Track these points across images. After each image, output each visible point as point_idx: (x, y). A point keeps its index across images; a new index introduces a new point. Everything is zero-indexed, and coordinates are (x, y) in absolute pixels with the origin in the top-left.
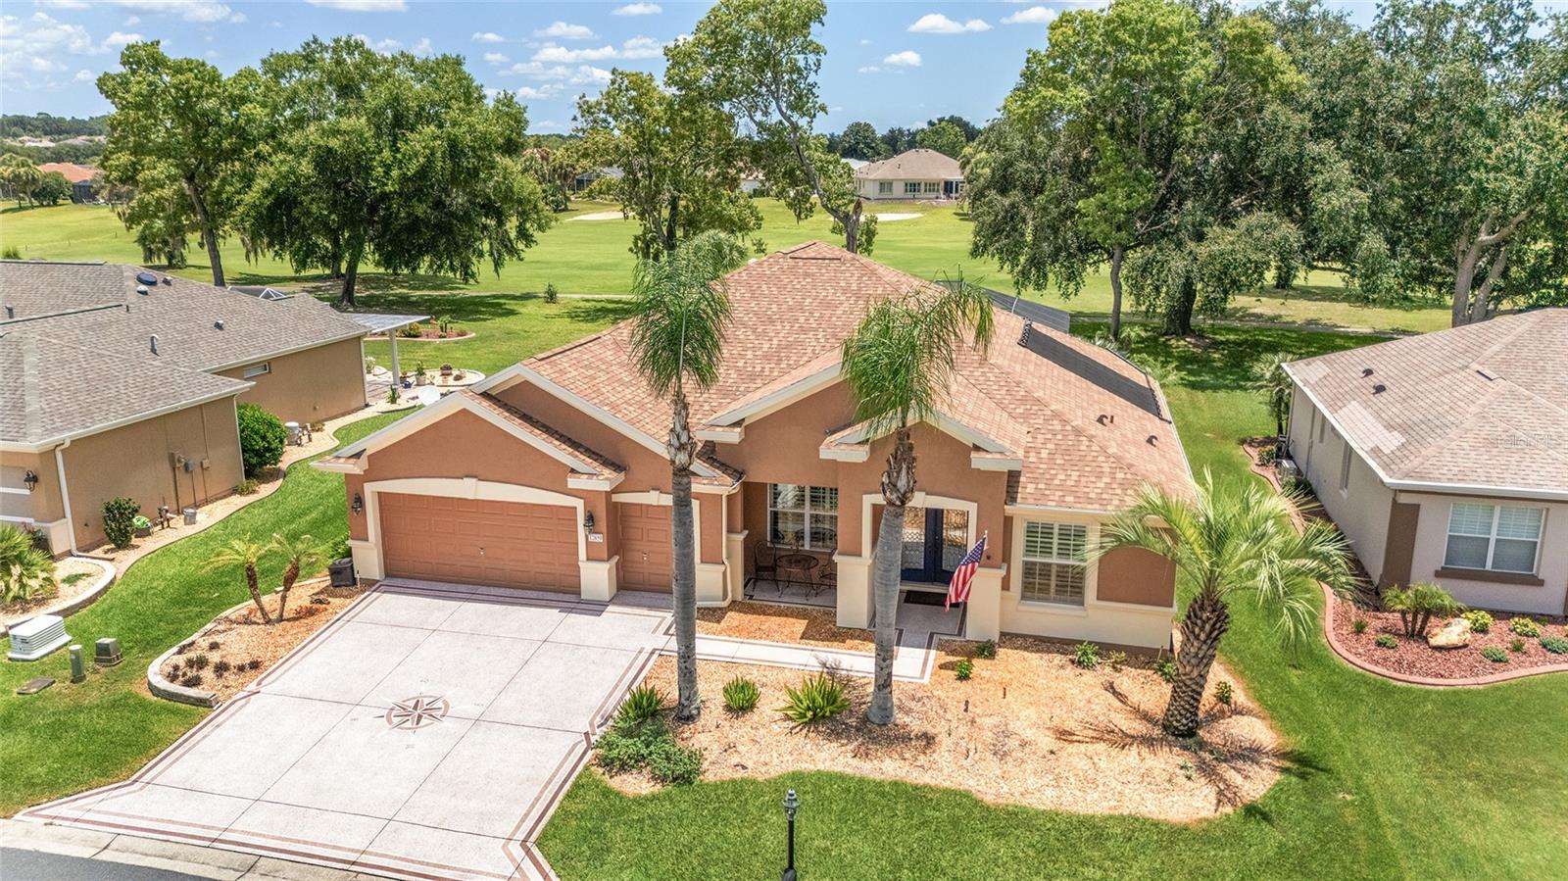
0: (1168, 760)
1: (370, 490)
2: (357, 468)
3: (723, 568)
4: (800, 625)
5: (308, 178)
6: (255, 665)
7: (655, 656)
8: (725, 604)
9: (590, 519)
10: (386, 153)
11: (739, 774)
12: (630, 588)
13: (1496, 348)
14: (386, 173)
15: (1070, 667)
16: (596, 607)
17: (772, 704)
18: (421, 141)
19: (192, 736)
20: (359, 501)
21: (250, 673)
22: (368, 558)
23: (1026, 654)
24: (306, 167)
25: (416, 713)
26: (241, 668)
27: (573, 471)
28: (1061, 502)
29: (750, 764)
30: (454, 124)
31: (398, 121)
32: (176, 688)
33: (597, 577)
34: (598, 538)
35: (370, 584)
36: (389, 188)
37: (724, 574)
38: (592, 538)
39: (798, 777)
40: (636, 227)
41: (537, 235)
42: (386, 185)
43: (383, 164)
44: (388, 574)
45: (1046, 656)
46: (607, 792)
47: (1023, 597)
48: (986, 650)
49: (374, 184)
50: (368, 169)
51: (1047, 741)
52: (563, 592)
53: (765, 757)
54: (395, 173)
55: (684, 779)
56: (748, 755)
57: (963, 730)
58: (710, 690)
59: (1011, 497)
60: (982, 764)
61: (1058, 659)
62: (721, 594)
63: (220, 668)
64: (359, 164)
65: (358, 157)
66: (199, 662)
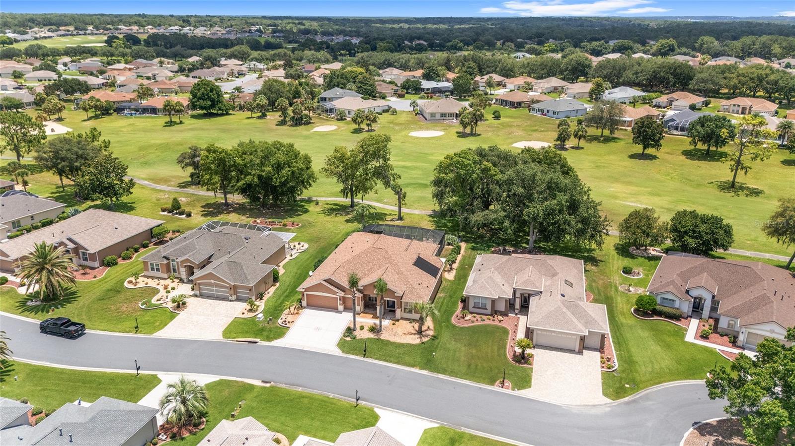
0: (416, 336)
1: (305, 293)
2: (303, 290)
3: (360, 306)
4: (371, 316)
5: (256, 181)
7: (350, 320)
9: (340, 299)
12: (346, 309)
14: (276, 180)
16: (341, 312)
17: (366, 328)
18: (286, 172)
19: (288, 332)
20: (303, 295)
22: (304, 303)
23: (404, 321)
25: (318, 329)
26: (291, 322)
27: (337, 292)
28: (410, 299)
30: (294, 167)
31: (279, 167)
32: (284, 325)
33: (341, 308)
35: (305, 307)
36: (277, 184)
38: (340, 302)
39: (368, 338)
40: (341, 186)
41: (313, 184)
44: (308, 306)
45: (406, 321)
46: (345, 340)
48: (398, 320)
50: (272, 179)
51: (402, 334)
52: (336, 309)
53: (364, 336)
54: (278, 180)
55: (354, 338)
56: (362, 335)
58: (358, 326)
59: (401, 299)
60: (392, 337)
61: (408, 322)
62: (360, 310)
63: (289, 322)
64: (269, 178)
65: (269, 177)
66: (285, 321)
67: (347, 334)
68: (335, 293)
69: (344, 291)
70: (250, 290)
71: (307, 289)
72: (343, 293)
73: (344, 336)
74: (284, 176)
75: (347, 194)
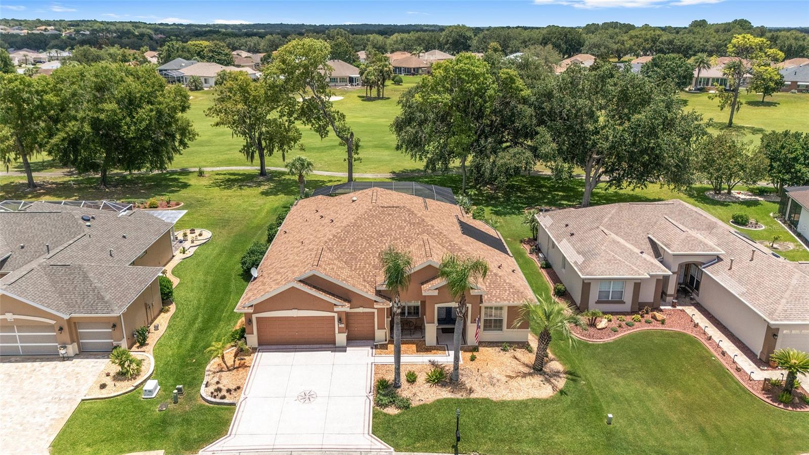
0: (537, 379)
1: (254, 317)
2: (251, 310)
3: (385, 331)
4: (414, 347)
6: (239, 388)
7: (373, 365)
8: (387, 342)
9: (340, 320)
11: (422, 403)
13: (606, 219)
15: (502, 352)
17: (421, 378)
19: (236, 418)
20: (251, 322)
21: (238, 391)
22: (253, 340)
23: (487, 348)
25: (307, 397)
26: (235, 390)
27: (335, 305)
28: (496, 301)
29: (423, 399)
32: (218, 400)
33: (341, 338)
34: (343, 326)
35: (255, 350)
37: (386, 333)
38: (340, 326)
39: (438, 401)
45: (494, 348)
46: (385, 415)
47: (484, 330)
48: (475, 349)
51: (504, 379)
52: (329, 344)
55: (407, 407)
56: (421, 396)
57: (480, 378)
59: (481, 302)
60: (489, 389)
61: (497, 349)
62: (384, 339)
63: (229, 391)
64: (115, 125)
65: (114, 121)
66: (219, 390)
67: (386, 400)
68: (330, 307)
69: (349, 301)
70: (114, 326)
71: (258, 308)
72: (348, 305)
73: (381, 406)
74: (143, 120)
75: (253, 153)
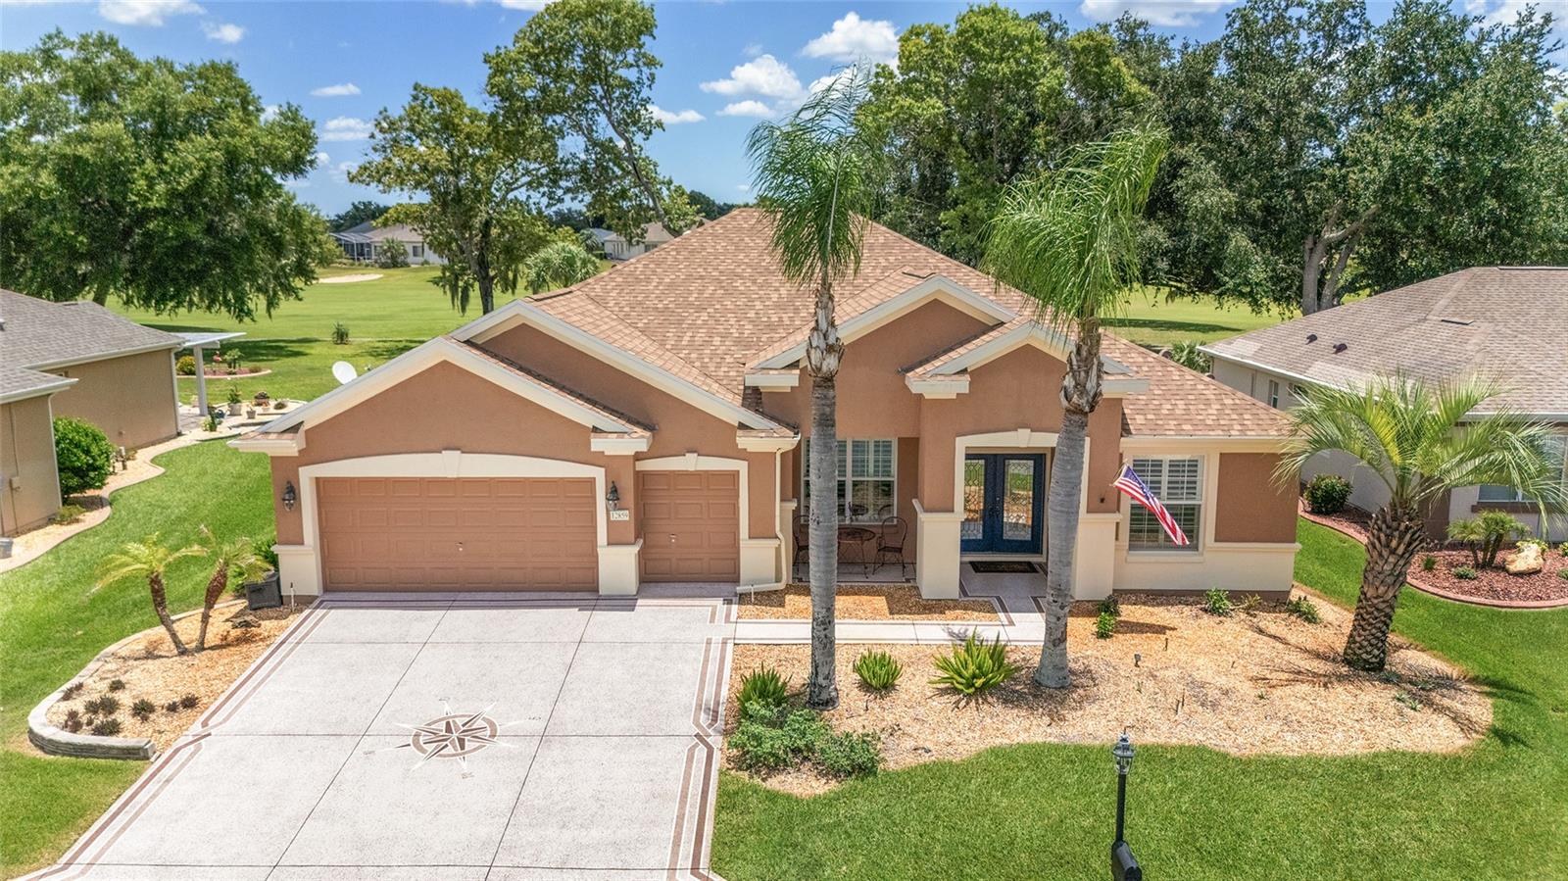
1: (307, 476)
3: (775, 543)
4: (880, 602)
5: (49, 192)
6: (190, 703)
7: (730, 647)
8: (781, 586)
9: (614, 493)
10: (149, 164)
11: (926, 759)
12: (661, 571)
13: (1442, 302)
14: (151, 186)
20: (292, 492)
24: (46, 179)
25: (454, 737)
26: (172, 708)
27: (595, 430)
33: (618, 564)
34: (623, 516)
35: (305, 602)
37: (778, 550)
38: (615, 516)
42: (151, 200)
43: (147, 177)
44: (326, 590)
47: (1132, 547)
48: (1106, 610)
49: (134, 198)
50: (126, 182)
53: (943, 738)
54: (161, 187)
55: (866, 772)
57: (1150, 685)
59: (1124, 429)
61: (1187, 609)
62: (773, 574)
63: (143, 710)
66: (109, 706)
68: (572, 442)
71: (322, 442)
72: (642, 437)
